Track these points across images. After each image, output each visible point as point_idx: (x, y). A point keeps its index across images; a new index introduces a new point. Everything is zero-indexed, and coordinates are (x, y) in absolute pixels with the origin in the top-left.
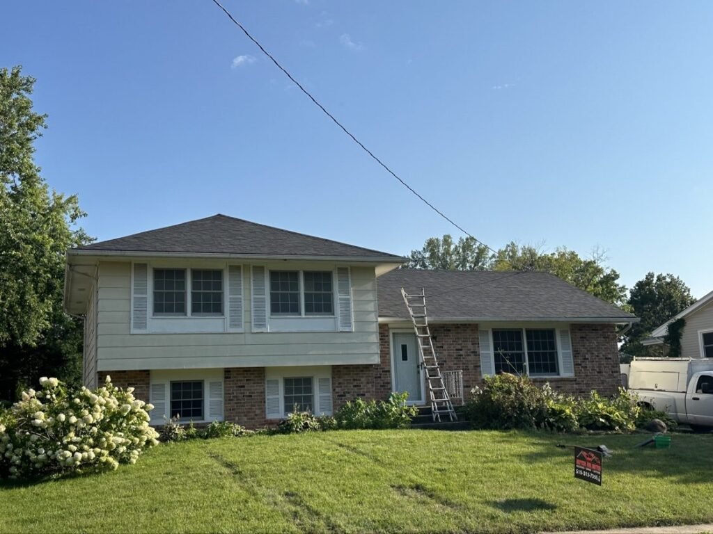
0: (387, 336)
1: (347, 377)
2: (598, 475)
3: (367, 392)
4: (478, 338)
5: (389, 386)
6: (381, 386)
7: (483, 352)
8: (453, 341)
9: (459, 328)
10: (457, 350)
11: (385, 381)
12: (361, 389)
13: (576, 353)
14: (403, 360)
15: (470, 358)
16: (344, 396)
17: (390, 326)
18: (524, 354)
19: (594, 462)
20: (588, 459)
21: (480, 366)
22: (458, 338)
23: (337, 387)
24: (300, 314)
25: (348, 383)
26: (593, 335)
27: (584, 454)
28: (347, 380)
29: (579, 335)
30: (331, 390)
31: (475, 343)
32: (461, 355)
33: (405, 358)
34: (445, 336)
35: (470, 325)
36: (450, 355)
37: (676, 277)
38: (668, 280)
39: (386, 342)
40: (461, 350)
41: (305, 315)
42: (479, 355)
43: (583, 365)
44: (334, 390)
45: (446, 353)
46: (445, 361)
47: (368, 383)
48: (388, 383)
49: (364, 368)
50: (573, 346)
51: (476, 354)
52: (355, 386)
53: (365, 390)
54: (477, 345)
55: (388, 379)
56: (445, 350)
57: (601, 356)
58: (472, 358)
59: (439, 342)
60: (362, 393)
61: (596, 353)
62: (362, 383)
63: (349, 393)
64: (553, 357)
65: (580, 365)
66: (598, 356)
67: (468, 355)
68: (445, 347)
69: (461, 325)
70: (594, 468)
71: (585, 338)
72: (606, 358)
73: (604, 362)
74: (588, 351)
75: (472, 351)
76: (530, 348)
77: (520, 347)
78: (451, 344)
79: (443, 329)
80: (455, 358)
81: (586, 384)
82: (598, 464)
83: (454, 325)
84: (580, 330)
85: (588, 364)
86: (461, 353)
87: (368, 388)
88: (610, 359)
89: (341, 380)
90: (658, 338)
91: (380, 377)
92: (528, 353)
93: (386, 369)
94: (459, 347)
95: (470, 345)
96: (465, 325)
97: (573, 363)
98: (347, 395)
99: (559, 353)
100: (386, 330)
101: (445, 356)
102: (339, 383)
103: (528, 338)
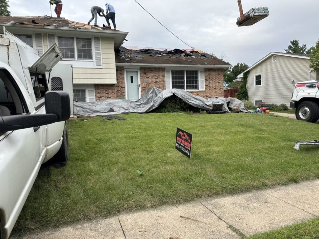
0: (123, 72)
1: (102, 90)
2: (188, 150)
3: (112, 96)
4: (165, 74)
5: (124, 94)
6: (120, 94)
7: (167, 80)
8: (154, 75)
9: (156, 69)
10: (155, 79)
11: (122, 92)
12: (109, 95)
13: (206, 81)
14: (131, 83)
15: (161, 82)
16: (101, 98)
17: (124, 67)
18: (184, 81)
19: (186, 140)
20: (183, 137)
21: (165, 86)
22: (156, 74)
23: (98, 94)
24: (75, 59)
25: (103, 92)
26: (213, 73)
27: (182, 134)
28: (103, 91)
29: (208, 73)
30: (95, 95)
31: (164, 76)
32: (156, 81)
33: (132, 82)
34: (150, 73)
35: (161, 68)
36: (152, 81)
37: (246, 64)
38: (244, 65)
39: (123, 75)
40: (157, 79)
41: (78, 59)
42: (165, 81)
43: (209, 85)
44: (96, 95)
45: (150, 80)
46: (150, 84)
47: (112, 92)
48: (124, 93)
49: (110, 85)
50: (205, 78)
51: (164, 81)
52: (106, 94)
53: (111, 95)
54: (164, 77)
55: (124, 91)
56: (150, 79)
57: (216, 82)
58: (162, 82)
59: (147, 75)
60: (110, 97)
61: (214, 81)
62: (109, 92)
63: (103, 97)
64: (197, 82)
65: (207, 85)
66: (215, 82)
67: (160, 81)
68: (150, 78)
69: (158, 68)
70: (186, 145)
71: (210, 74)
72: (218, 83)
73: (217, 84)
74: (211, 80)
75: (162, 79)
76: (187, 78)
77: (183, 78)
78: (153, 76)
79: (149, 70)
80: (154, 82)
81: (209, 93)
82: (188, 142)
83: (154, 68)
84: (208, 71)
85: (211, 85)
86: (157, 80)
87: (113, 95)
88: (220, 83)
89: (99, 91)
90: (239, 78)
91: (120, 90)
92: (186, 81)
93: (123, 87)
94: (156, 78)
95: (161, 77)
96: (160, 68)
97: (204, 85)
98: (102, 97)
99: (199, 81)
100: (122, 69)
101: (150, 81)
102: (98, 92)
103: (186, 74)
